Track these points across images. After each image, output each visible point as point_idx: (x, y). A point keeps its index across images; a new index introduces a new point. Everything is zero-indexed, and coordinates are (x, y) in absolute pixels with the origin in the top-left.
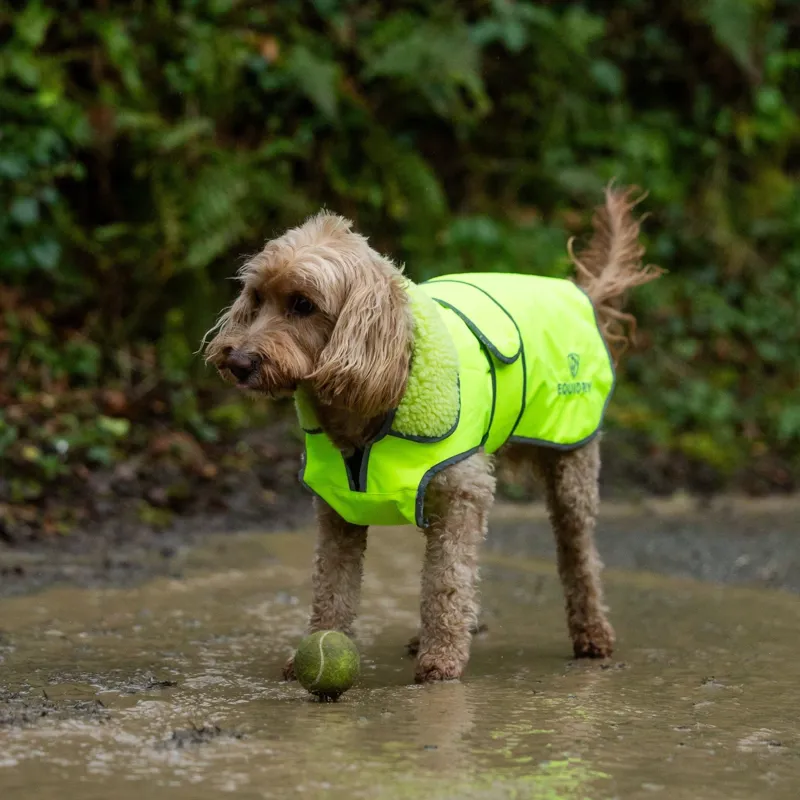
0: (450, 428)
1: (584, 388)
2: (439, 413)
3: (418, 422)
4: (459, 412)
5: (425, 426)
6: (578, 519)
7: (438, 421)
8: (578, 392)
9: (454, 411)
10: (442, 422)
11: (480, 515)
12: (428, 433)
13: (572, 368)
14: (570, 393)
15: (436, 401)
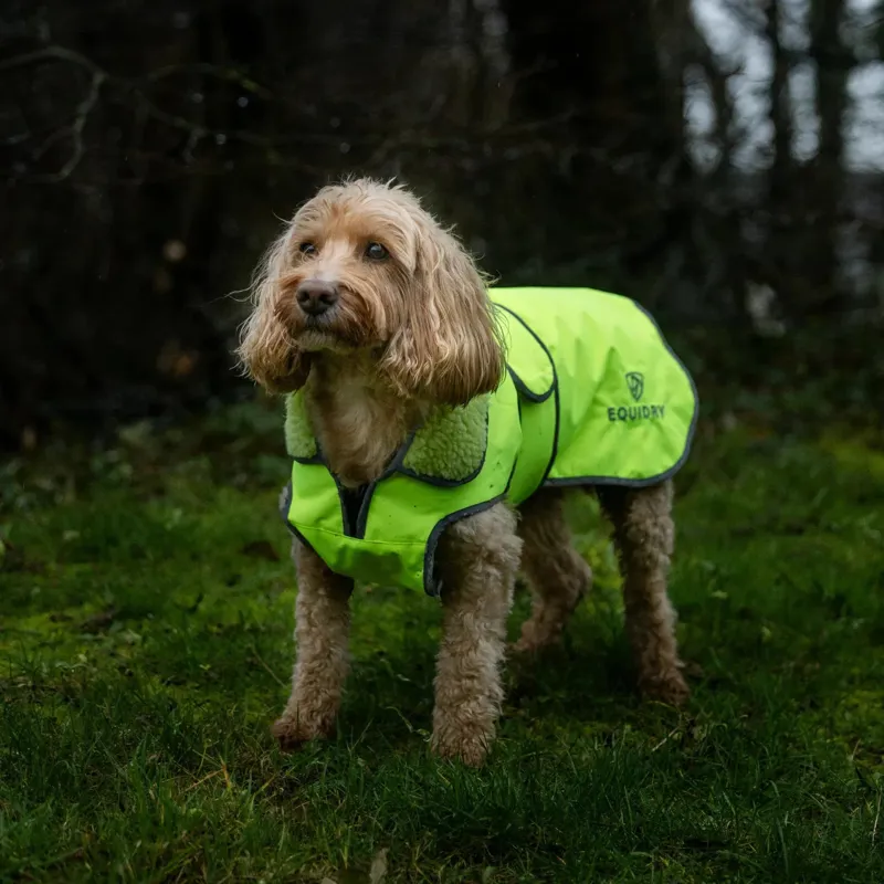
0: (472, 471)
1: (655, 412)
2: (462, 452)
3: (435, 460)
4: (484, 453)
5: (443, 466)
6: (650, 557)
7: (459, 461)
8: (646, 417)
9: (478, 452)
10: (464, 464)
11: (504, 582)
12: (446, 474)
13: (633, 390)
14: (633, 418)
15: (460, 437)
